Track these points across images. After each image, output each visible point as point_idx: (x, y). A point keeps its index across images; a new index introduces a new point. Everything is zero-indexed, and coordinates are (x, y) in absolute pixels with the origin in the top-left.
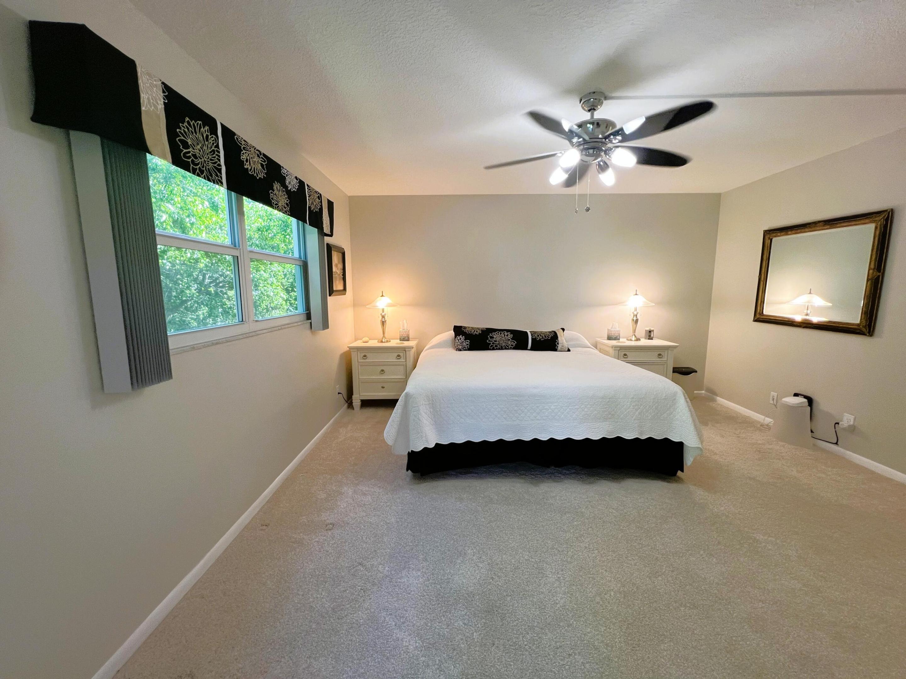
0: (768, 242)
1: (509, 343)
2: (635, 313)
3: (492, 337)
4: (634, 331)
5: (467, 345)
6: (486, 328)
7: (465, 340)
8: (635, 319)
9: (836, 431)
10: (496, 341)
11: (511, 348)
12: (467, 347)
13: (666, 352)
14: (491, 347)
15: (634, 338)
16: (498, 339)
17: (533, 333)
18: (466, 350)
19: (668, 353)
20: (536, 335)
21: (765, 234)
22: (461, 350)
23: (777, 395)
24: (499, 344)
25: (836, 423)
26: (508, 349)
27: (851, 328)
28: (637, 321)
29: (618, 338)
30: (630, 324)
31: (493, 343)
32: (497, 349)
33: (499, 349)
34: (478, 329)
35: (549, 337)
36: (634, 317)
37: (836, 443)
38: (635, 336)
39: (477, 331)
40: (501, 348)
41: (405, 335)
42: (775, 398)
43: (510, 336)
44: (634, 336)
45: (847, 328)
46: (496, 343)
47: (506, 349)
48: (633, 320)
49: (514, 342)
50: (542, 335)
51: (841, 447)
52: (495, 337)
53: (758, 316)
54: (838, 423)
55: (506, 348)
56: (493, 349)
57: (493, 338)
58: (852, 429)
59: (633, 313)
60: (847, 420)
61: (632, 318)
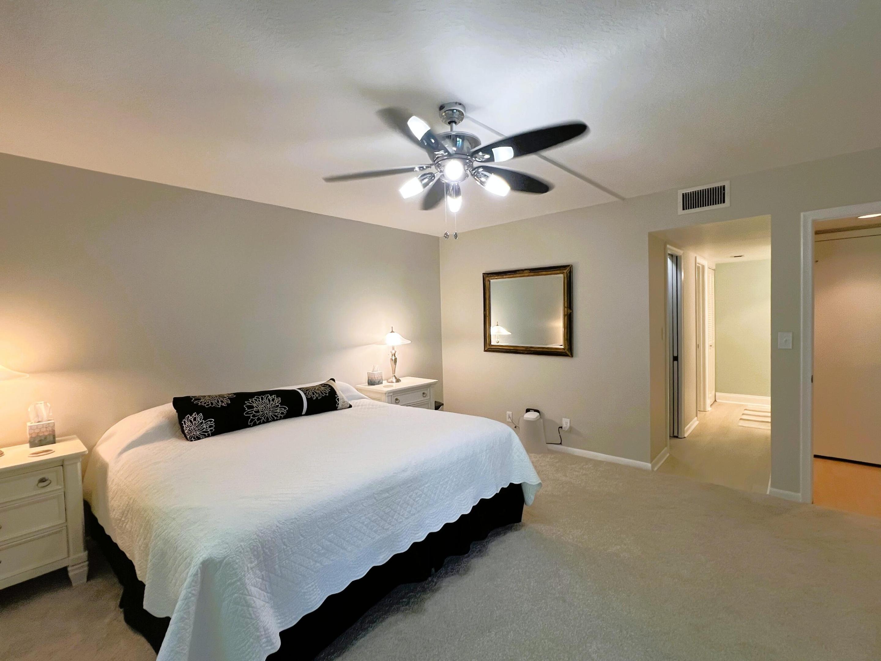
0: (487, 283)
1: (278, 411)
2: (393, 352)
3: (251, 407)
4: (394, 371)
5: (210, 427)
6: (235, 394)
7: (204, 419)
8: (394, 358)
9: (559, 433)
10: (258, 412)
11: (281, 418)
12: (211, 430)
13: (429, 390)
14: (251, 422)
15: (394, 380)
16: (260, 408)
17: (306, 390)
18: (209, 436)
19: (430, 390)
20: (311, 393)
21: (485, 276)
22: (199, 438)
23: (512, 413)
24: (263, 415)
25: (559, 427)
26: (277, 420)
27: (558, 352)
28: (396, 360)
29: (381, 381)
30: (389, 364)
31: (254, 416)
32: (260, 424)
33: (264, 422)
34: (222, 396)
35: (326, 393)
36: (392, 357)
37: (561, 444)
38: (395, 376)
39: (222, 402)
40: (267, 421)
41: (46, 434)
42: (511, 416)
43: (278, 400)
44: (394, 378)
45: (556, 352)
46: (258, 414)
47: (274, 420)
48: (392, 359)
49: (285, 408)
50: (317, 392)
51: (564, 446)
52: (254, 405)
53: (488, 347)
54: (561, 427)
55: (275, 418)
56: (255, 425)
57: (253, 407)
58: (571, 429)
59: (391, 352)
60: (566, 423)
61: (391, 358)
